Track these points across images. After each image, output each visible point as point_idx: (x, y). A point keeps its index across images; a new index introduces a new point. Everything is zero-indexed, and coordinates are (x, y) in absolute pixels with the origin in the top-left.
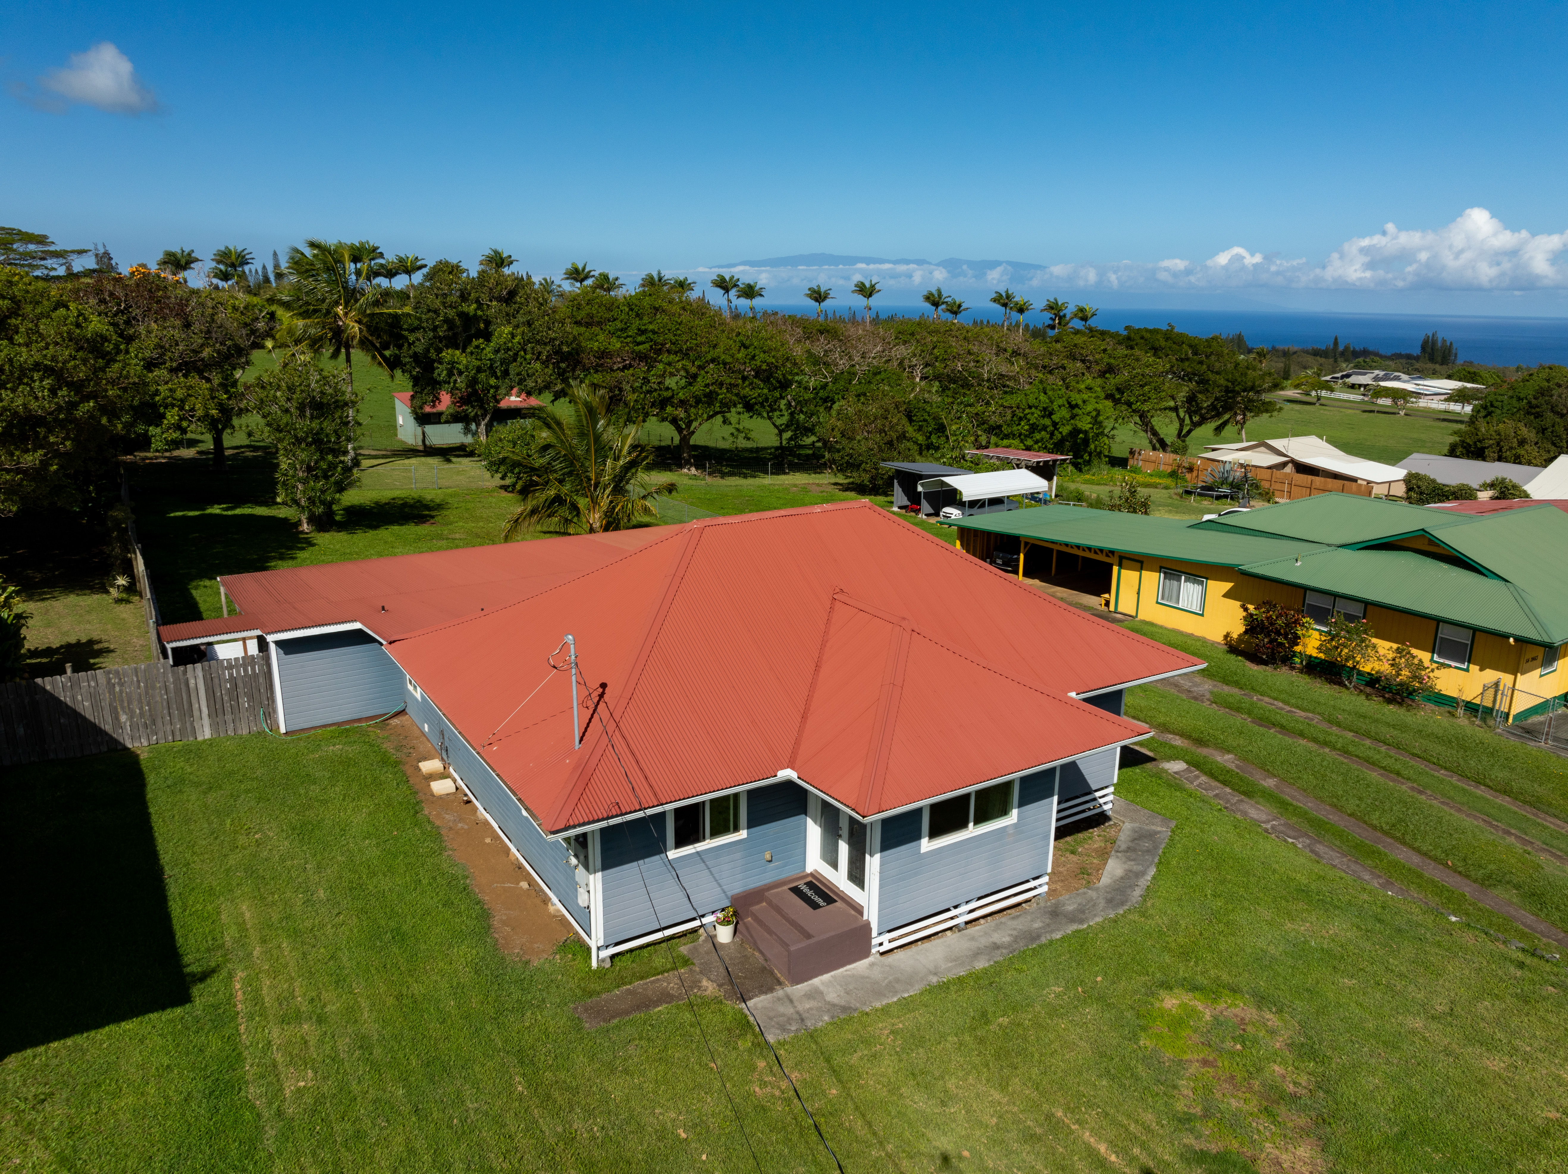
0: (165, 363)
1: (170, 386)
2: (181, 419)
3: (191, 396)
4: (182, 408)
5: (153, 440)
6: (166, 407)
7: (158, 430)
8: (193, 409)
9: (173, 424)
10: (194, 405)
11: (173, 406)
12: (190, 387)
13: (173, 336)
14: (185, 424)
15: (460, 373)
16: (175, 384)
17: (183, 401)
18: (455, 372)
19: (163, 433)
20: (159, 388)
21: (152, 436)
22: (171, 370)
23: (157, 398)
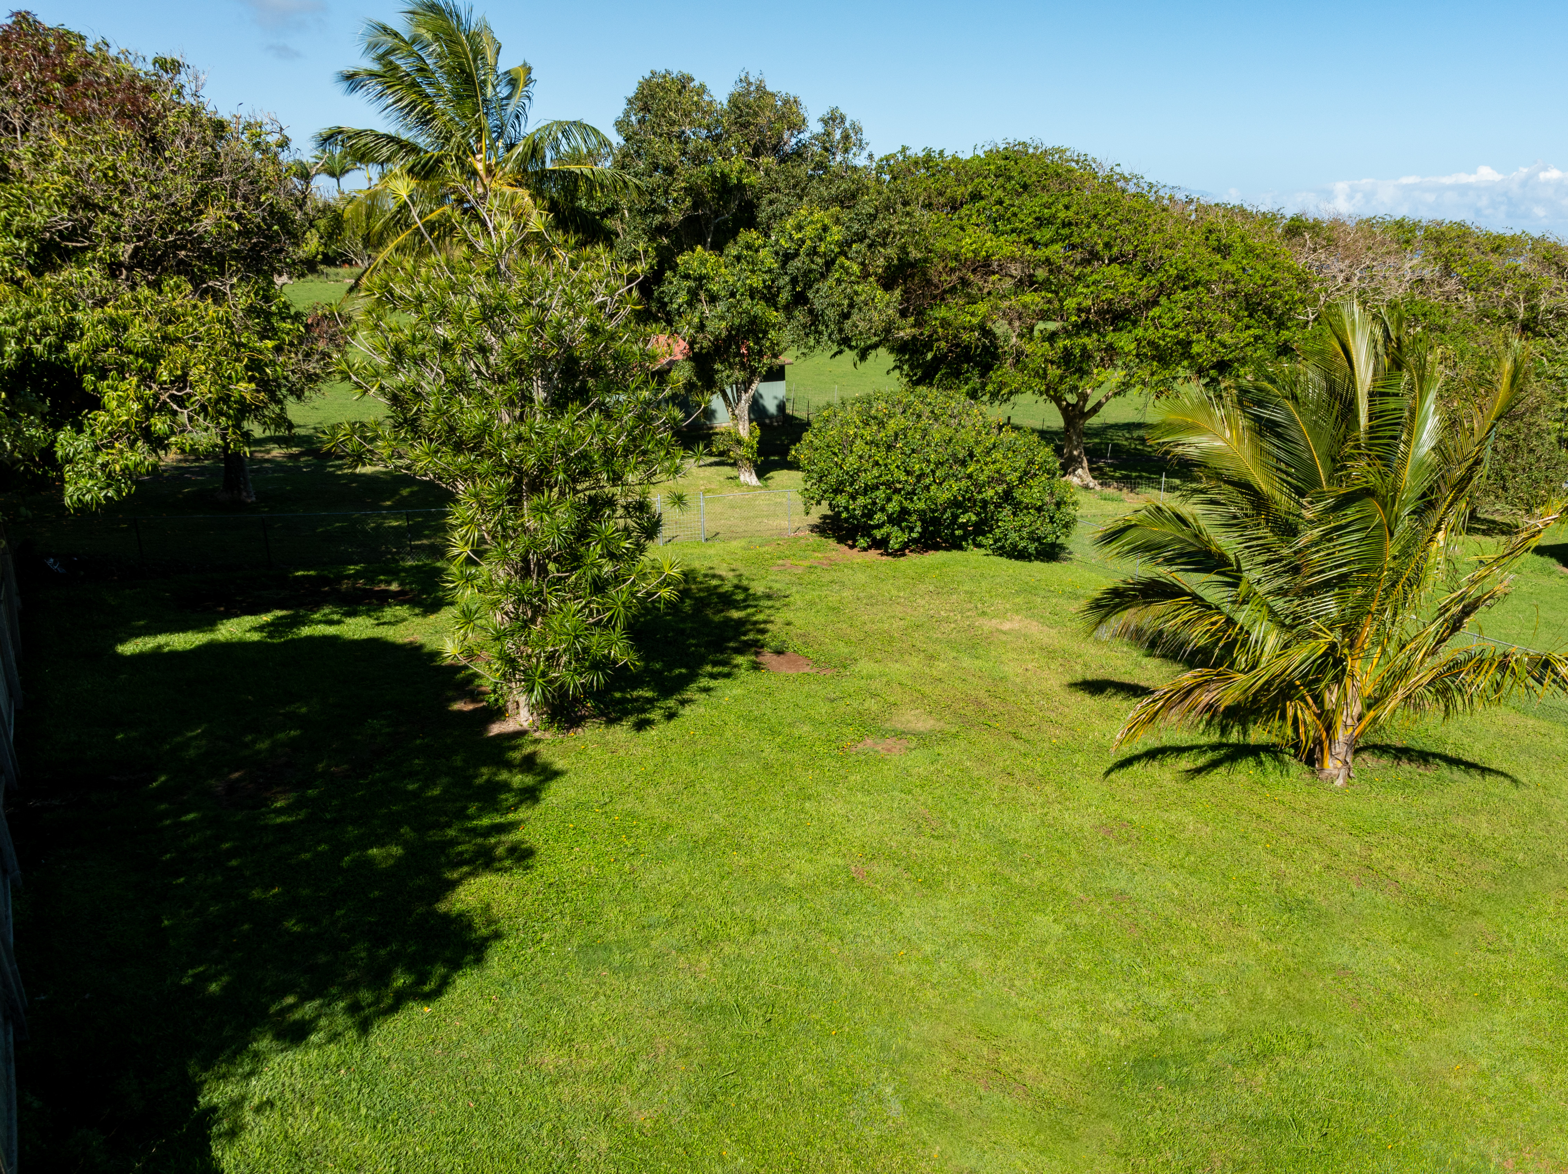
0: (94, 249)
1: (109, 310)
2: (148, 411)
3: (174, 341)
4: (147, 377)
5: (68, 473)
6: (102, 374)
7: (84, 442)
8: (182, 380)
9: (126, 424)
10: (185, 367)
11: (122, 370)
12: (170, 318)
13: (114, 168)
14: (159, 424)
15: (713, 299)
16: (123, 307)
17: (153, 357)
18: (703, 296)
19: (97, 449)
20: (79, 316)
21: (68, 460)
22: (113, 269)
23: (72, 348)
